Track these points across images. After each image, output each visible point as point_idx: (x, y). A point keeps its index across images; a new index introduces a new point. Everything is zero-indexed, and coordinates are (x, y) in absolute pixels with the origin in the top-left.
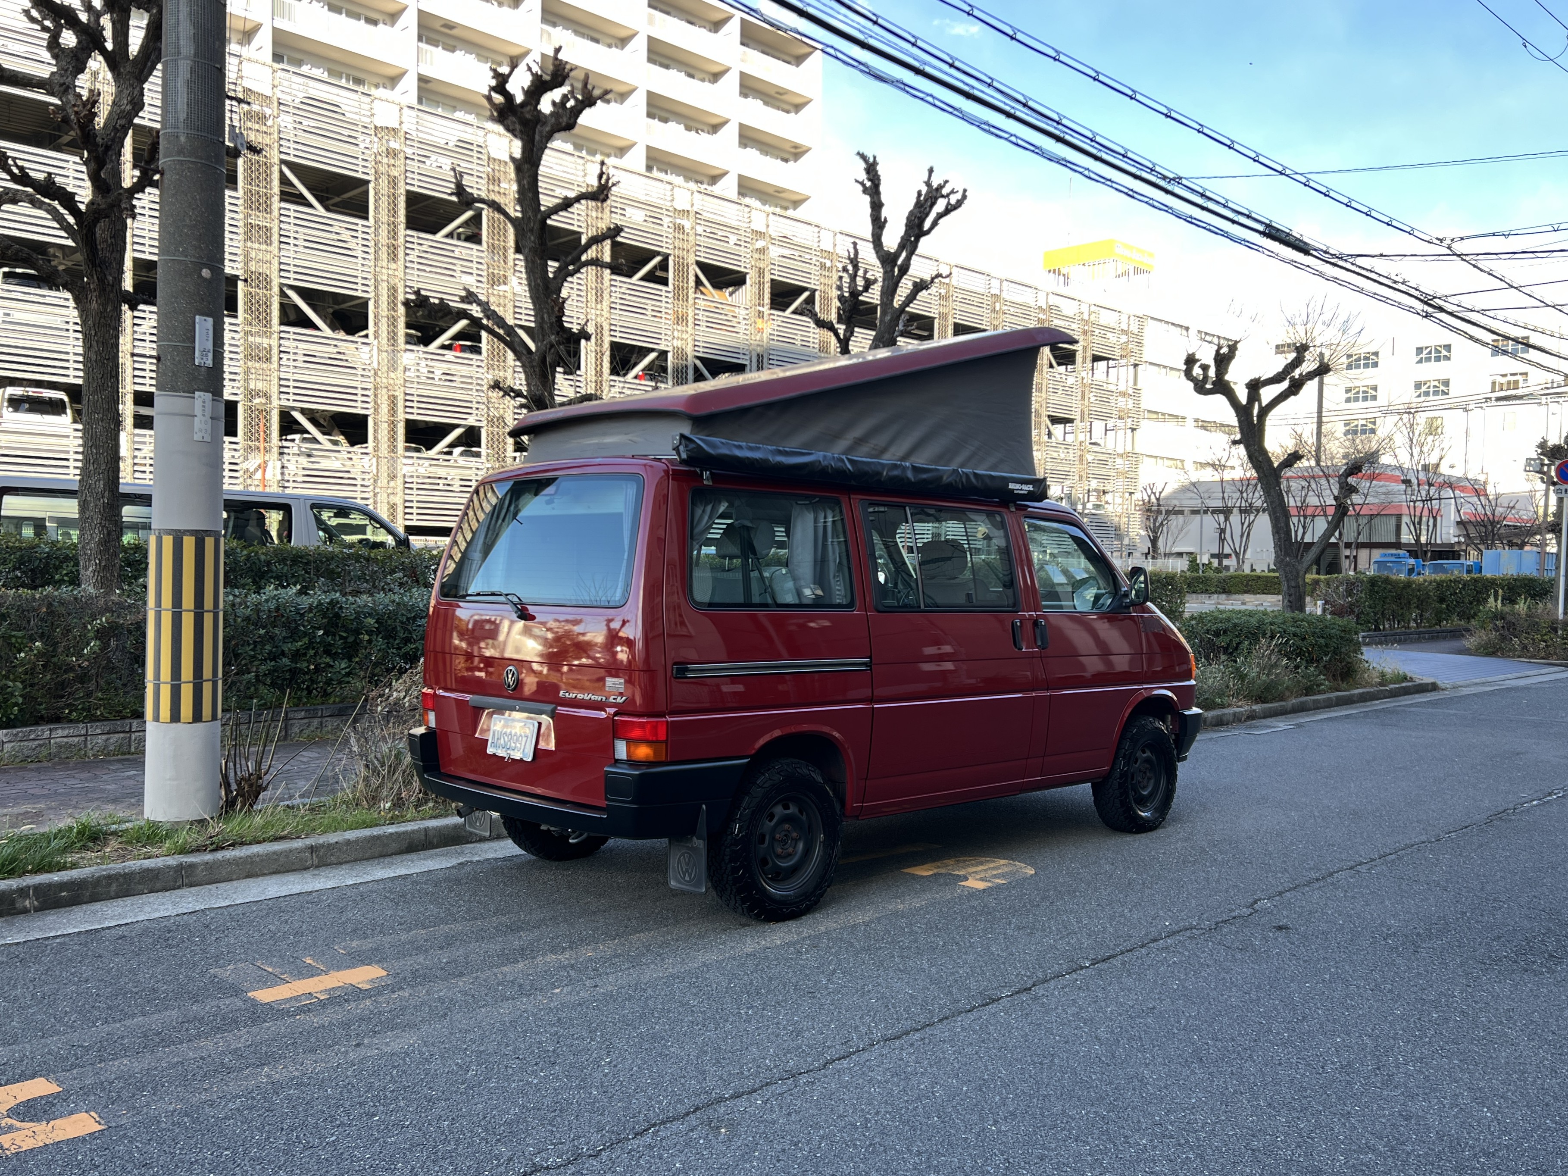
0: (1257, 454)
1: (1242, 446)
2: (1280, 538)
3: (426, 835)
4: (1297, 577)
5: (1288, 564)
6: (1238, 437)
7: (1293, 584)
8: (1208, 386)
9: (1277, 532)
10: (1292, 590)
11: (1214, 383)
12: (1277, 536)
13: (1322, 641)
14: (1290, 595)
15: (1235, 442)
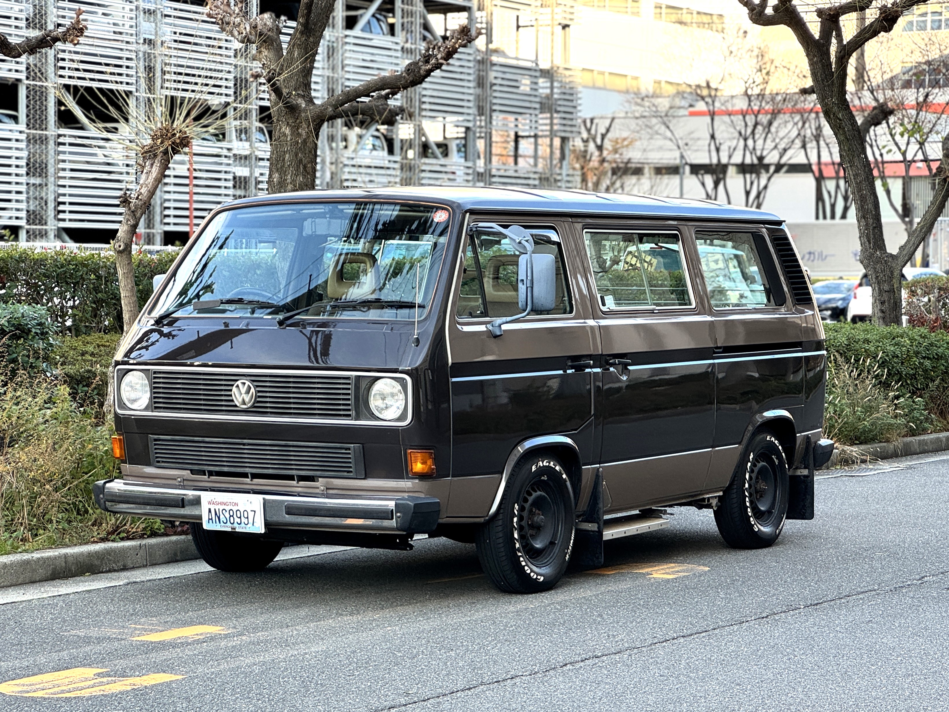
0: (835, 109)
1: (814, 96)
2: (867, 225)
3: (66, 563)
4: (891, 278)
5: (879, 261)
6: (809, 83)
7: (886, 287)
8: (769, 11)
9: (864, 217)
10: (885, 297)
11: (776, 8)
12: (863, 223)
13: (927, 363)
14: (882, 303)
15: (804, 92)
